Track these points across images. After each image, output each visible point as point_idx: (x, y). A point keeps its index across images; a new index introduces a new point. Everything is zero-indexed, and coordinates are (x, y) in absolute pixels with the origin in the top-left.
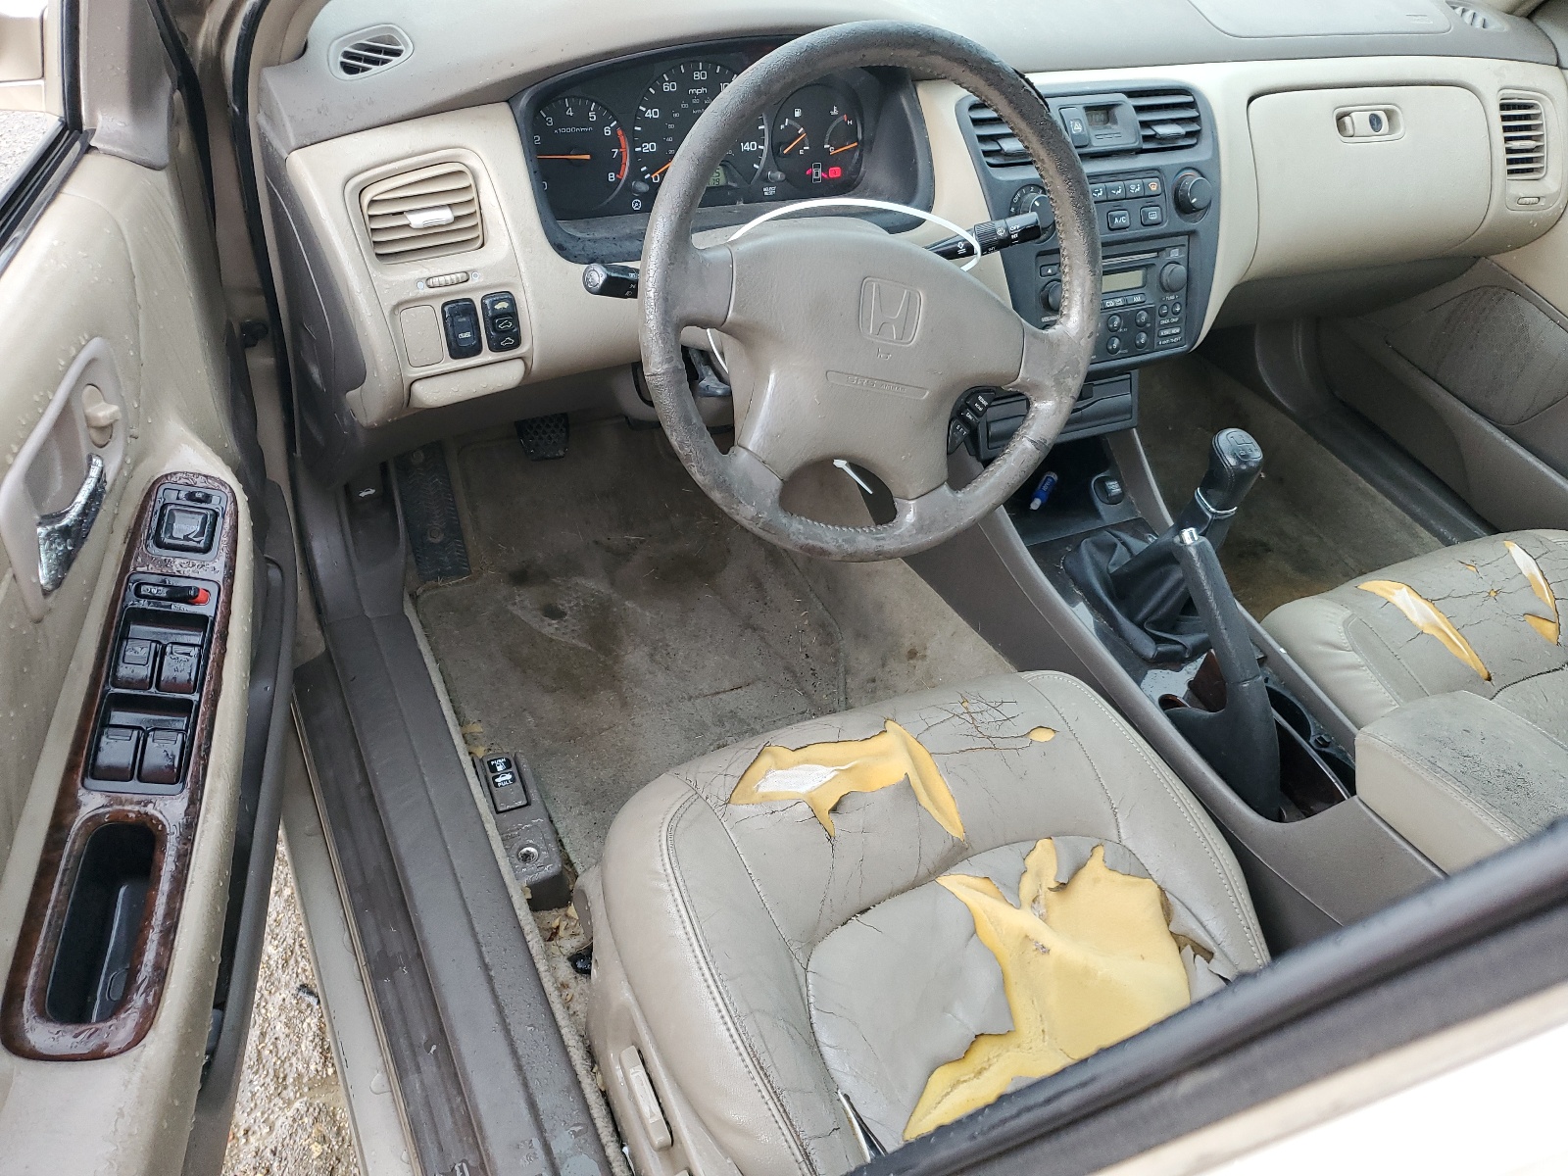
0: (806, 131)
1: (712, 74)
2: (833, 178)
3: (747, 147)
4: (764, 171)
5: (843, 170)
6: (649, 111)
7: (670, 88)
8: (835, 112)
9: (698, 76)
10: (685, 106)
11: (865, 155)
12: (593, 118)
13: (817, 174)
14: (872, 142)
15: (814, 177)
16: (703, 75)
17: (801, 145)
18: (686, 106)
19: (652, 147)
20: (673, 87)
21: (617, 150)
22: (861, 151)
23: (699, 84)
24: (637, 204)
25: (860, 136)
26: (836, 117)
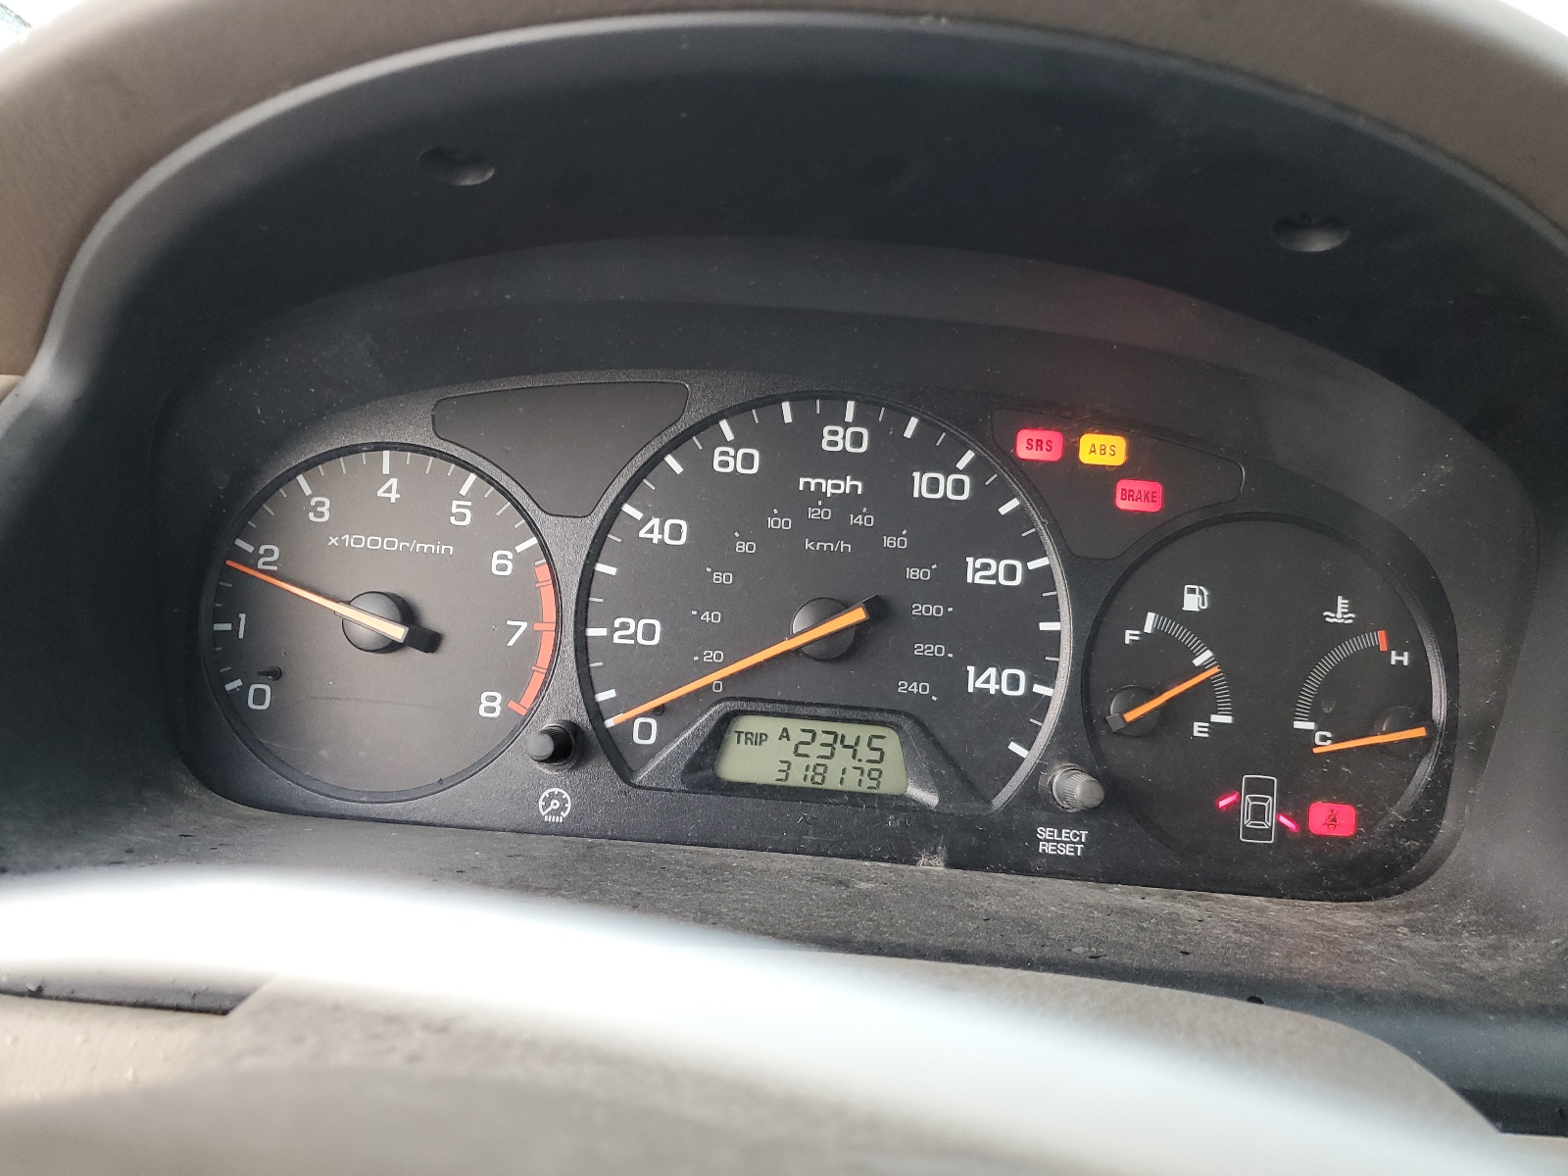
0: (1218, 659)
1: (885, 437)
2: (1321, 839)
3: (988, 681)
4: (1040, 768)
5: (1366, 819)
6: (655, 522)
7: (735, 465)
8: (1341, 613)
9: (837, 439)
10: (778, 523)
11: (1460, 774)
12: (462, 517)
13: (1258, 813)
14: (1485, 731)
15: (1247, 822)
16: (857, 440)
17: (1199, 702)
18: (784, 524)
19: (649, 632)
20: (748, 461)
21: (524, 625)
22: (1446, 754)
23: (839, 465)
24: (555, 804)
25: (1439, 710)
26: (1342, 632)
